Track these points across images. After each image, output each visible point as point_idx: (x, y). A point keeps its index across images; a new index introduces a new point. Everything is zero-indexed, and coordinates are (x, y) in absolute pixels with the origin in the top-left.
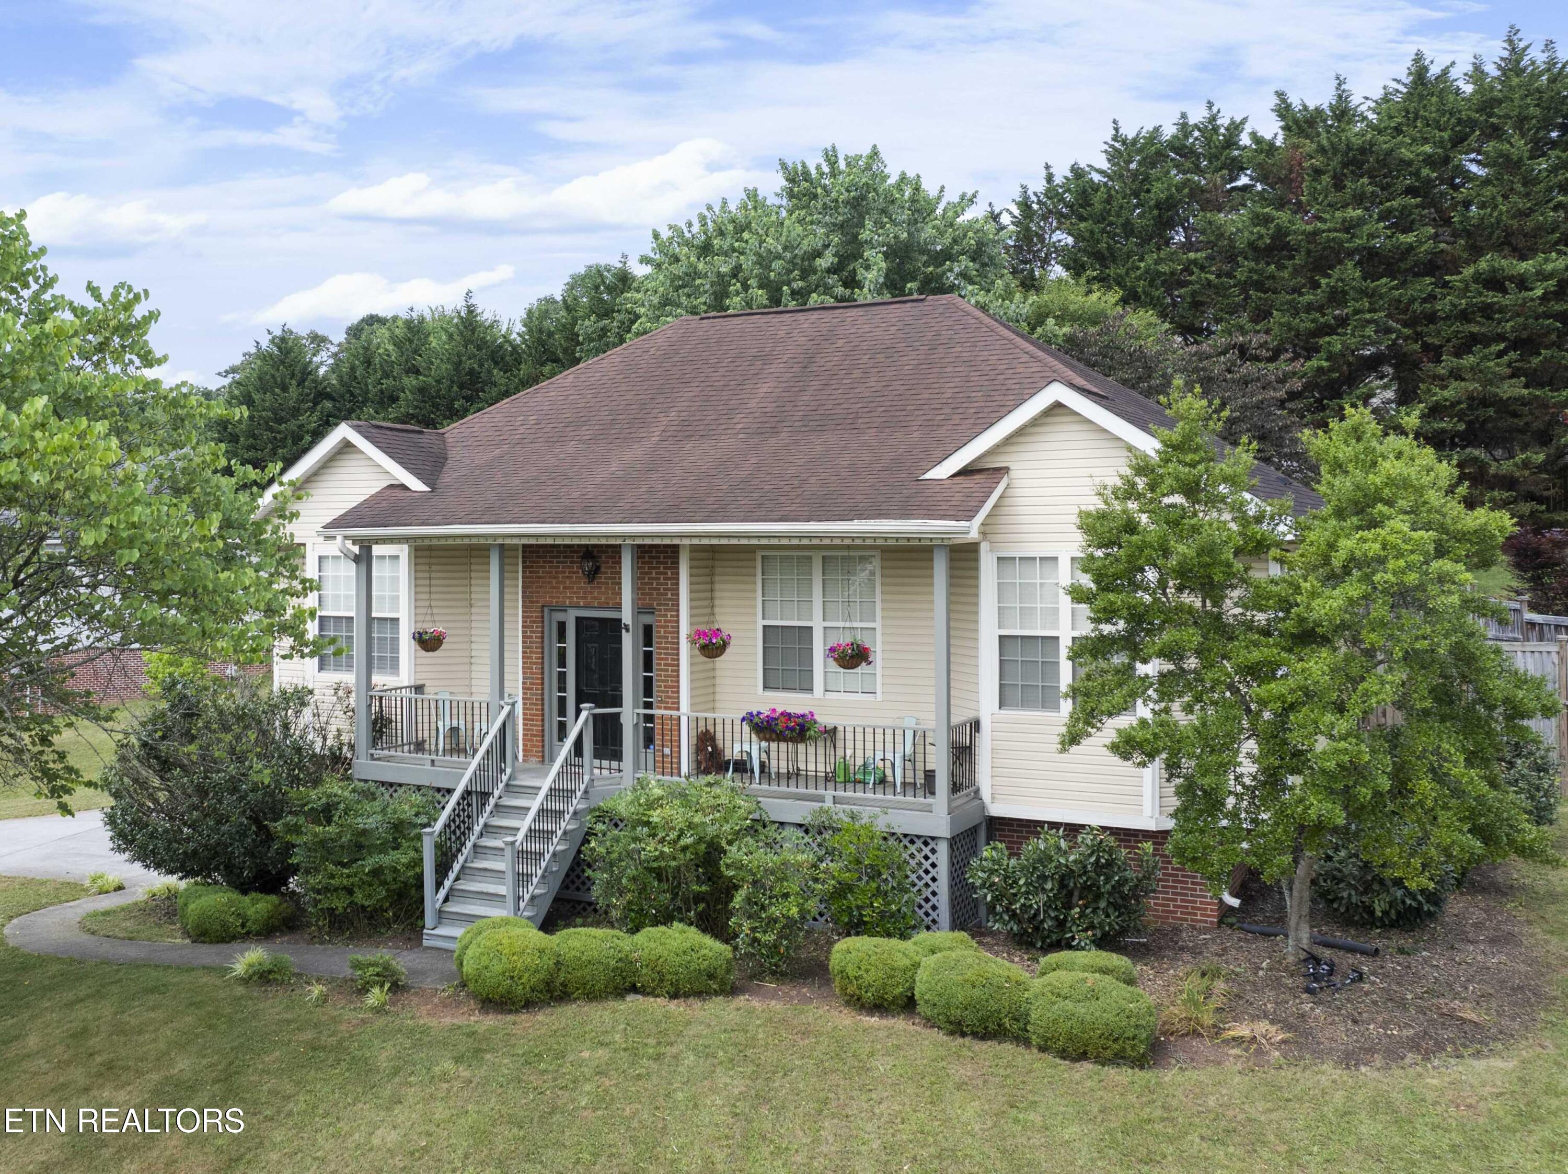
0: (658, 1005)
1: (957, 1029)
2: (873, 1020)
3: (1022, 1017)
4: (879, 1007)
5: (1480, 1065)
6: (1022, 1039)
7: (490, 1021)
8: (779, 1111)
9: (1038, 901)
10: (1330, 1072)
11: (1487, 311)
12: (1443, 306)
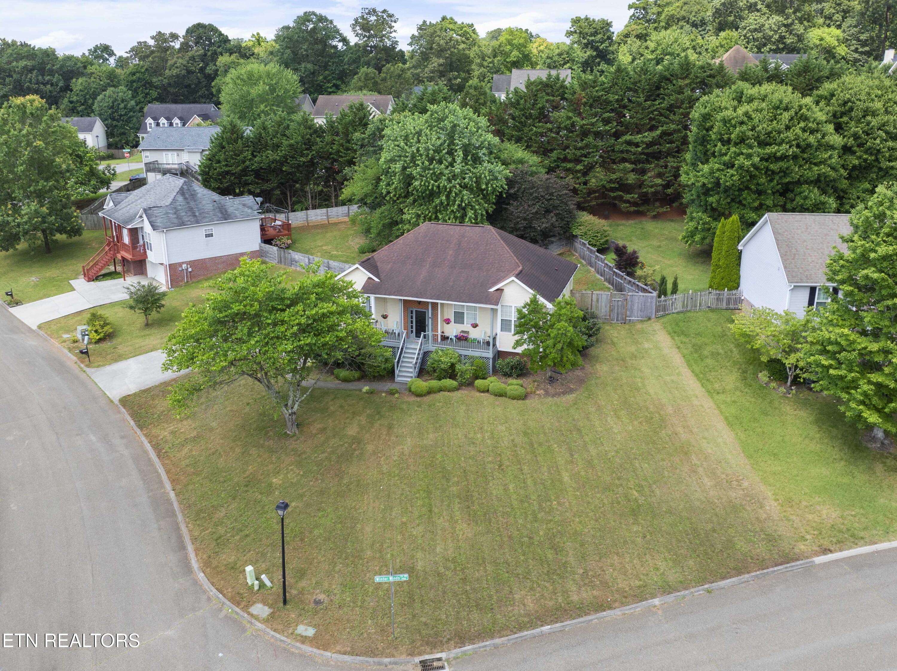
0: (446, 393)
1: (496, 395)
2: (482, 394)
3: (506, 393)
4: (483, 392)
5: (571, 396)
6: (506, 396)
7: (419, 399)
8: (472, 412)
9: (507, 370)
10: (550, 399)
11: (628, 151)
12: (617, 148)
